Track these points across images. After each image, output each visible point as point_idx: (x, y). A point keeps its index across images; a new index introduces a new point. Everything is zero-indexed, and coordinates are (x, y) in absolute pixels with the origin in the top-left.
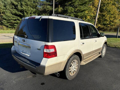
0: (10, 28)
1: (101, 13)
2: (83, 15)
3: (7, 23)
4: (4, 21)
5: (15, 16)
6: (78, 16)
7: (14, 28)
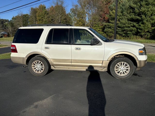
0: (124, 36)
3: (121, 32)
4: (119, 30)
5: (130, 22)
7: (127, 36)
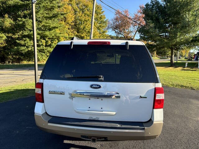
1: (78, 34)
2: (53, 35)
6: (47, 36)
